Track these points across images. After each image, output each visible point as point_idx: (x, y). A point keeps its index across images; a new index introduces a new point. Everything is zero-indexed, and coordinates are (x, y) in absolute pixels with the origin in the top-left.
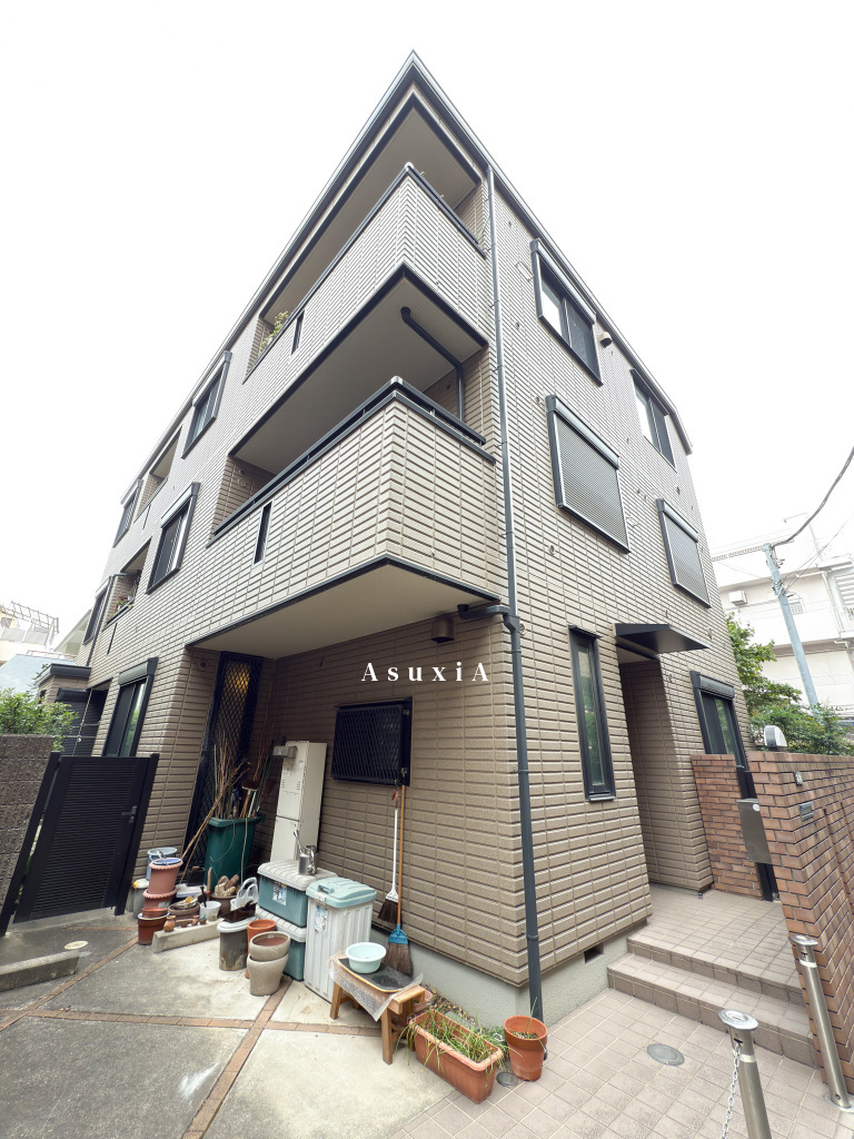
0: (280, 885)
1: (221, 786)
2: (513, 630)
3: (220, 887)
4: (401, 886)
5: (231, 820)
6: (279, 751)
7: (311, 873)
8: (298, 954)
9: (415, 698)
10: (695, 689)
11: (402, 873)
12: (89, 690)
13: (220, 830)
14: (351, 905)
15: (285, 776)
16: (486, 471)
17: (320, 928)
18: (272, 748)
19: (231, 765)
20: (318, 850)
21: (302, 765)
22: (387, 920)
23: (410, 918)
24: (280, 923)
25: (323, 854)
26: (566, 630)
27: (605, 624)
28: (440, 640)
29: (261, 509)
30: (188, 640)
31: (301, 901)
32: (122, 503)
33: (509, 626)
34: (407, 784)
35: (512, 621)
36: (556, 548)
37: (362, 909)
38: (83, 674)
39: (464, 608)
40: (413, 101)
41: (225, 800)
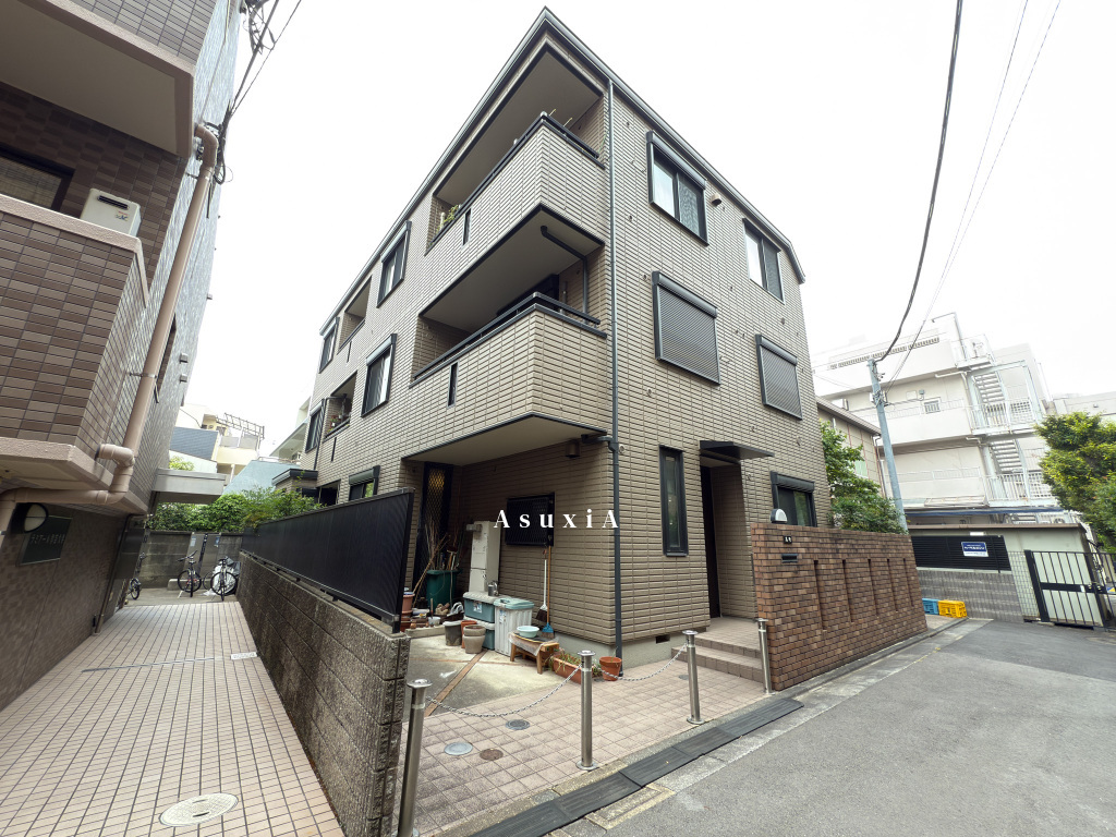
0: (477, 602)
1: (433, 550)
2: (614, 451)
3: (438, 609)
4: (549, 603)
5: (441, 570)
6: (470, 527)
7: (495, 595)
8: (490, 636)
9: (557, 493)
10: (773, 485)
11: (549, 595)
12: (318, 488)
13: (435, 577)
14: (519, 609)
15: (475, 543)
16: (600, 344)
17: (502, 621)
18: (464, 527)
19: (439, 537)
20: (499, 583)
21: (486, 536)
22: (541, 618)
23: (554, 619)
24: (479, 622)
25: (502, 585)
26: (657, 448)
27: (692, 442)
28: (571, 456)
29: (450, 366)
30: (403, 454)
31: (491, 609)
32: (322, 334)
33: (611, 449)
34: (552, 545)
35: (612, 446)
36: (653, 391)
37: (526, 612)
38: (312, 476)
39: (585, 437)
40: (547, 48)
41: (435, 560)
